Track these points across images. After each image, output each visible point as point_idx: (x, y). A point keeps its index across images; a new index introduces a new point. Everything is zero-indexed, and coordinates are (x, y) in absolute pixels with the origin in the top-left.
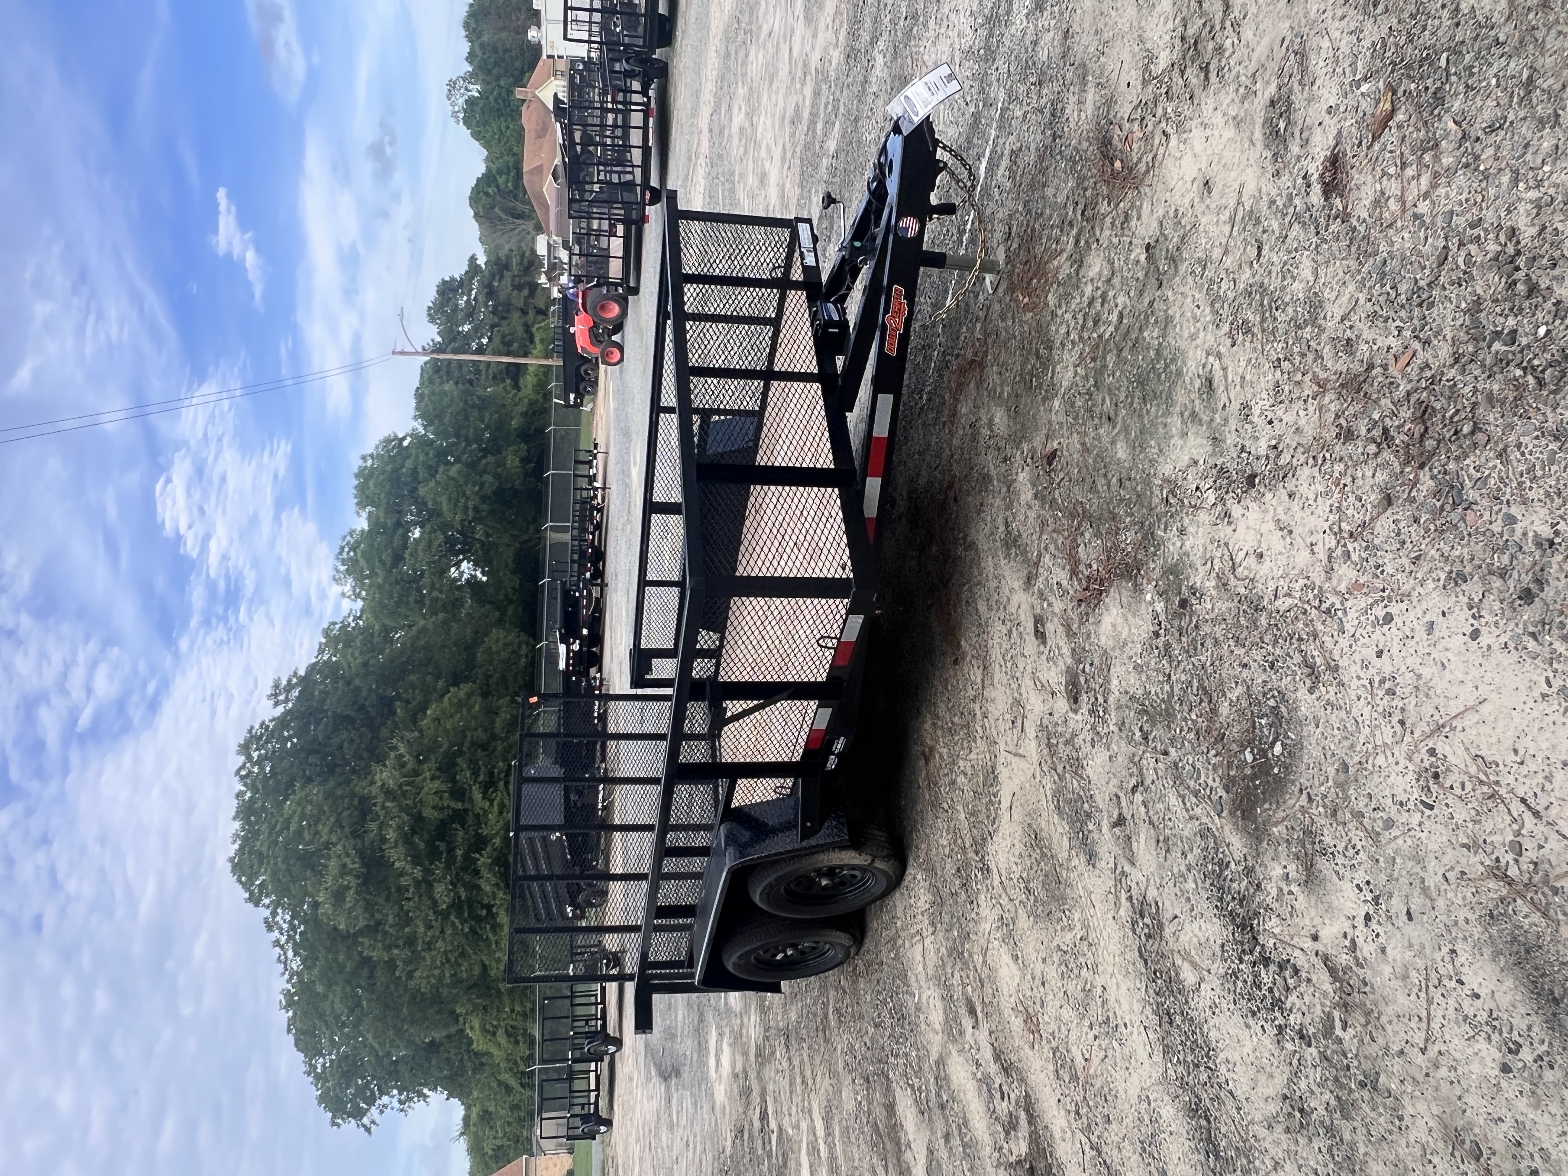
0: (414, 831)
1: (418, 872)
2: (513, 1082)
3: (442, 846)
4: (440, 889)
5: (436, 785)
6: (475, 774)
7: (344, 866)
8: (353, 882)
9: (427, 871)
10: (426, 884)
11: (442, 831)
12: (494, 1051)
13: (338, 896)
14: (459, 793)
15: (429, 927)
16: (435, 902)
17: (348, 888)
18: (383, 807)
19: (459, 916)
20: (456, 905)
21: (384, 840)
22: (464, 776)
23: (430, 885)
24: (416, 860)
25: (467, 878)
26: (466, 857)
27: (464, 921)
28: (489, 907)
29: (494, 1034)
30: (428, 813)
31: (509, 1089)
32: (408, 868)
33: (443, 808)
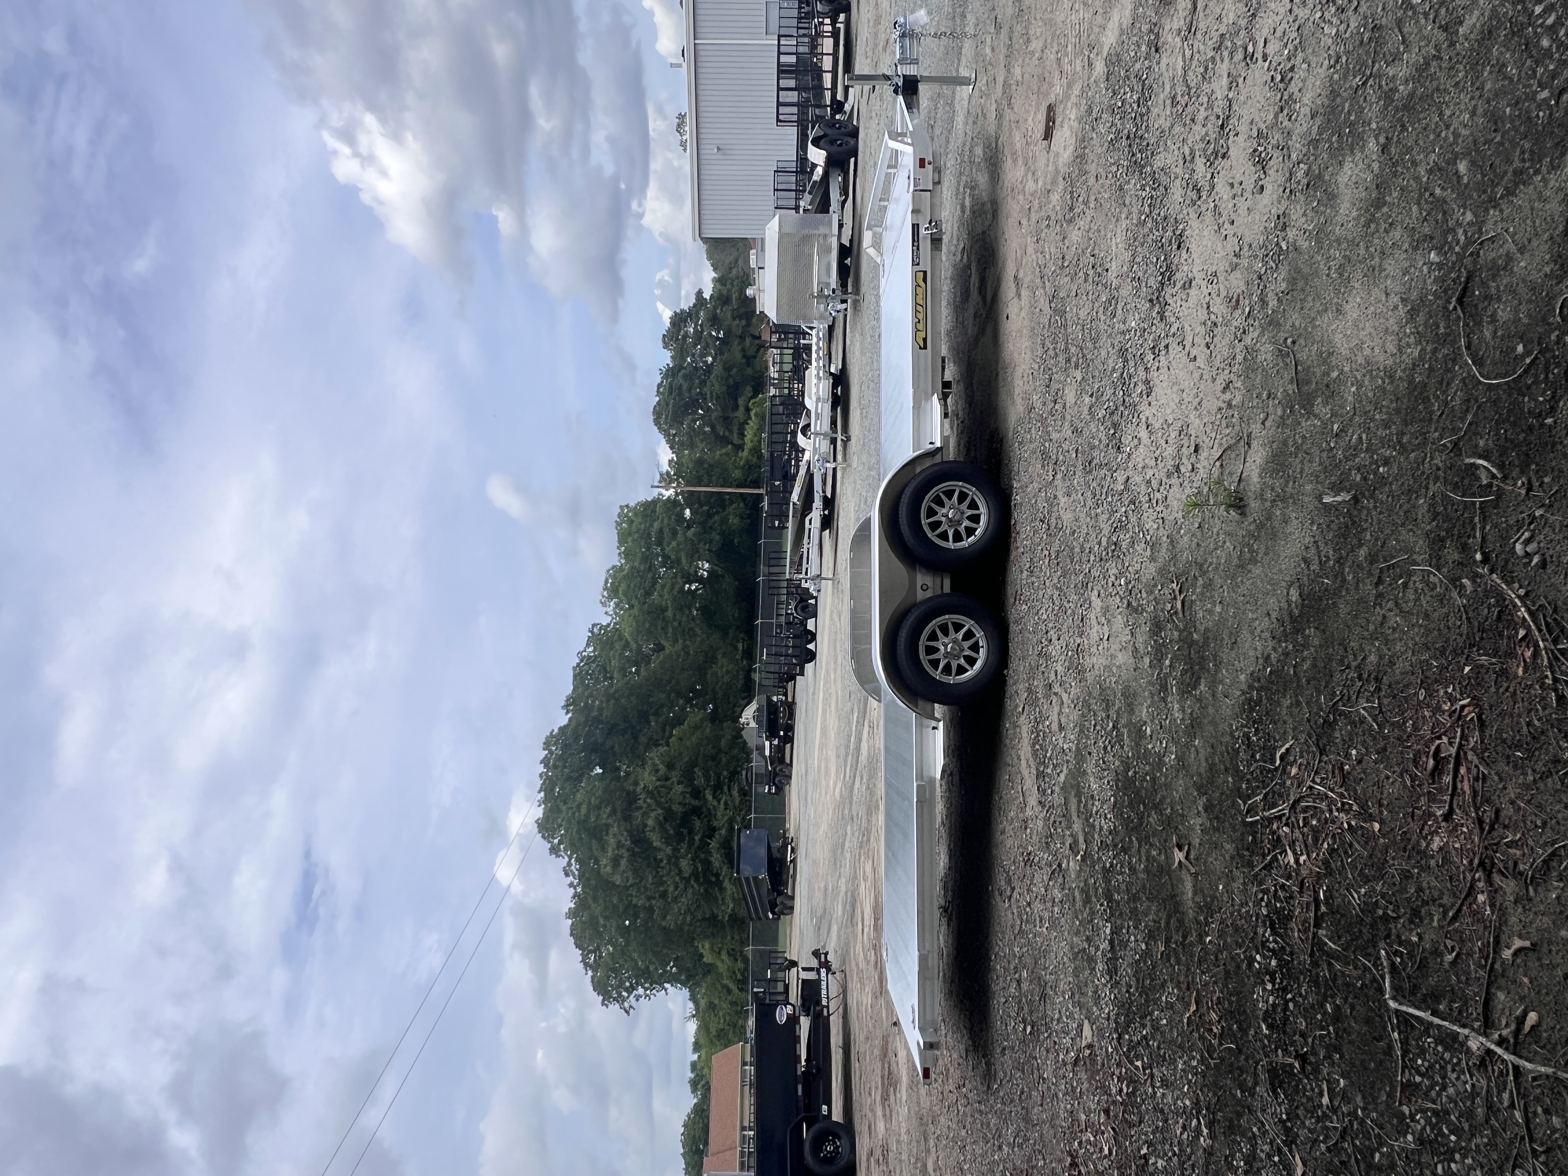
0: (666, 819)
1: (669, 850)
2: (732, 986)
3: (685, 831)
4: (684, 863)
5: (680, 788)
6: (708, 779)
7: (620, 842)
8: (626, 854)
10: (674, 859)
11: (685, 820)
12: (719, 964)
13: (616, 861)
14: (697, 793)
15: (676, 888)
16: (680, 871)
17: (622, 857)
18: (645, 802)
19: (697, 880)
20: (695, 874)
21: (645, 826)
22: (700, 781)
23: (677, 858)
24: (667, 841)
25: (703, 856)
26: (701, 840)
27: (700, 885)
28: (717, 875)
29: (719, 953)
30: (676, 808)
31: (729, 991)
32: (663, 847)
33: (685, 804)
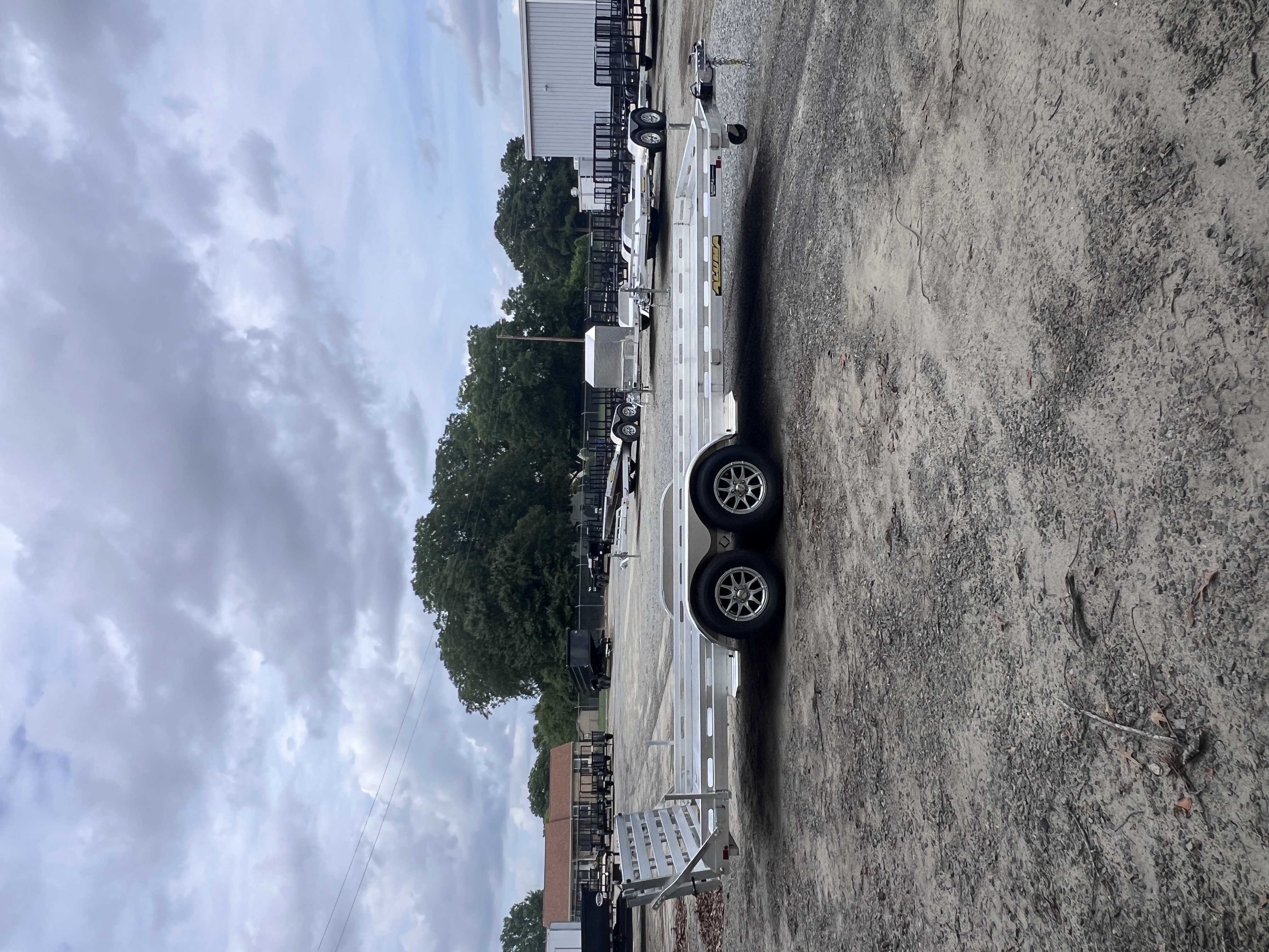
0: (513, 591)
1: (516, 616)
2: (564, 697)
3: (528, 600)
4: (527, 625)
5: (523, 568)
6: (544, 559)
7: (478, 608)
8: (483, 618)
9: (520, 614)
11: (528, 592)
12: (555, 684)
13: (475, 623)
15: (522, 642)
17: (480, 619)
18: (496, 578)
19: (537, 636)
21: (497, 596)
22: (539, 562)
23: (522, 622)
25: (541, 619)
26: (540, 607)
29: (555, 676)
32: (511, 612)
